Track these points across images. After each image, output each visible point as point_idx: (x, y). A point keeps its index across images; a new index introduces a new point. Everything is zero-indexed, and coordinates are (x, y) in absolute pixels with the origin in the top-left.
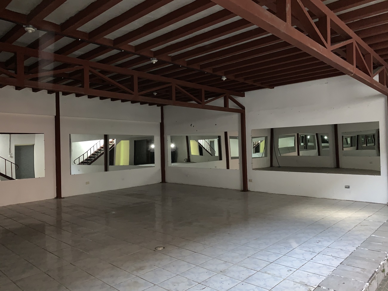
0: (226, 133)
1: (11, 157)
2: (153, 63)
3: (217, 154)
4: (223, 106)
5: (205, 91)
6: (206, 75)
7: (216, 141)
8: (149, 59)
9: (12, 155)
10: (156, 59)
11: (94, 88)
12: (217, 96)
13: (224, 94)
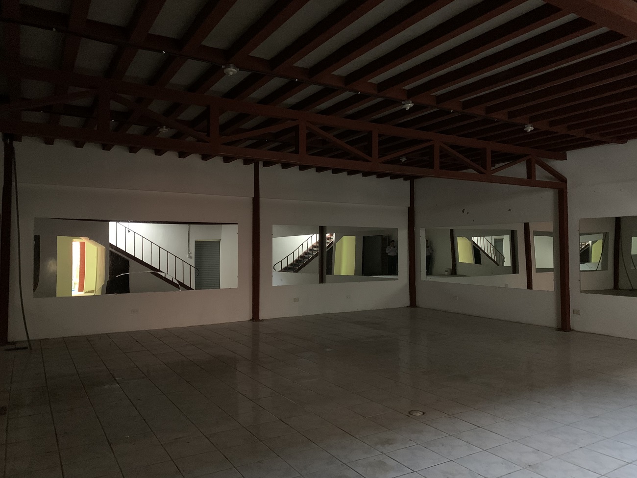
0: (527, 226)
1: (190, 257)
2: (405, 109)
3: (508, 262)
4: (525, 177)
5: (492, 152)
6: (497, 124)
7: (506, 240)
8: (399, 102)
9: (191, 255)
10: (411, 102)
11: (311, 153)
12: (513, 159)
13: (528, 155)
